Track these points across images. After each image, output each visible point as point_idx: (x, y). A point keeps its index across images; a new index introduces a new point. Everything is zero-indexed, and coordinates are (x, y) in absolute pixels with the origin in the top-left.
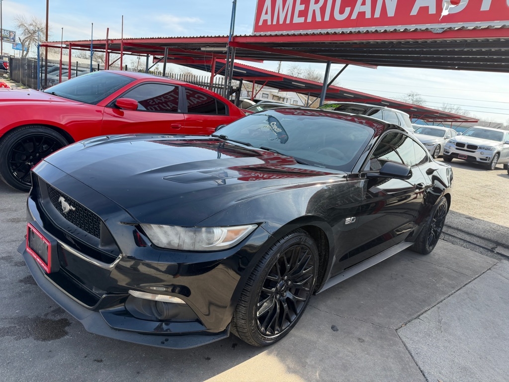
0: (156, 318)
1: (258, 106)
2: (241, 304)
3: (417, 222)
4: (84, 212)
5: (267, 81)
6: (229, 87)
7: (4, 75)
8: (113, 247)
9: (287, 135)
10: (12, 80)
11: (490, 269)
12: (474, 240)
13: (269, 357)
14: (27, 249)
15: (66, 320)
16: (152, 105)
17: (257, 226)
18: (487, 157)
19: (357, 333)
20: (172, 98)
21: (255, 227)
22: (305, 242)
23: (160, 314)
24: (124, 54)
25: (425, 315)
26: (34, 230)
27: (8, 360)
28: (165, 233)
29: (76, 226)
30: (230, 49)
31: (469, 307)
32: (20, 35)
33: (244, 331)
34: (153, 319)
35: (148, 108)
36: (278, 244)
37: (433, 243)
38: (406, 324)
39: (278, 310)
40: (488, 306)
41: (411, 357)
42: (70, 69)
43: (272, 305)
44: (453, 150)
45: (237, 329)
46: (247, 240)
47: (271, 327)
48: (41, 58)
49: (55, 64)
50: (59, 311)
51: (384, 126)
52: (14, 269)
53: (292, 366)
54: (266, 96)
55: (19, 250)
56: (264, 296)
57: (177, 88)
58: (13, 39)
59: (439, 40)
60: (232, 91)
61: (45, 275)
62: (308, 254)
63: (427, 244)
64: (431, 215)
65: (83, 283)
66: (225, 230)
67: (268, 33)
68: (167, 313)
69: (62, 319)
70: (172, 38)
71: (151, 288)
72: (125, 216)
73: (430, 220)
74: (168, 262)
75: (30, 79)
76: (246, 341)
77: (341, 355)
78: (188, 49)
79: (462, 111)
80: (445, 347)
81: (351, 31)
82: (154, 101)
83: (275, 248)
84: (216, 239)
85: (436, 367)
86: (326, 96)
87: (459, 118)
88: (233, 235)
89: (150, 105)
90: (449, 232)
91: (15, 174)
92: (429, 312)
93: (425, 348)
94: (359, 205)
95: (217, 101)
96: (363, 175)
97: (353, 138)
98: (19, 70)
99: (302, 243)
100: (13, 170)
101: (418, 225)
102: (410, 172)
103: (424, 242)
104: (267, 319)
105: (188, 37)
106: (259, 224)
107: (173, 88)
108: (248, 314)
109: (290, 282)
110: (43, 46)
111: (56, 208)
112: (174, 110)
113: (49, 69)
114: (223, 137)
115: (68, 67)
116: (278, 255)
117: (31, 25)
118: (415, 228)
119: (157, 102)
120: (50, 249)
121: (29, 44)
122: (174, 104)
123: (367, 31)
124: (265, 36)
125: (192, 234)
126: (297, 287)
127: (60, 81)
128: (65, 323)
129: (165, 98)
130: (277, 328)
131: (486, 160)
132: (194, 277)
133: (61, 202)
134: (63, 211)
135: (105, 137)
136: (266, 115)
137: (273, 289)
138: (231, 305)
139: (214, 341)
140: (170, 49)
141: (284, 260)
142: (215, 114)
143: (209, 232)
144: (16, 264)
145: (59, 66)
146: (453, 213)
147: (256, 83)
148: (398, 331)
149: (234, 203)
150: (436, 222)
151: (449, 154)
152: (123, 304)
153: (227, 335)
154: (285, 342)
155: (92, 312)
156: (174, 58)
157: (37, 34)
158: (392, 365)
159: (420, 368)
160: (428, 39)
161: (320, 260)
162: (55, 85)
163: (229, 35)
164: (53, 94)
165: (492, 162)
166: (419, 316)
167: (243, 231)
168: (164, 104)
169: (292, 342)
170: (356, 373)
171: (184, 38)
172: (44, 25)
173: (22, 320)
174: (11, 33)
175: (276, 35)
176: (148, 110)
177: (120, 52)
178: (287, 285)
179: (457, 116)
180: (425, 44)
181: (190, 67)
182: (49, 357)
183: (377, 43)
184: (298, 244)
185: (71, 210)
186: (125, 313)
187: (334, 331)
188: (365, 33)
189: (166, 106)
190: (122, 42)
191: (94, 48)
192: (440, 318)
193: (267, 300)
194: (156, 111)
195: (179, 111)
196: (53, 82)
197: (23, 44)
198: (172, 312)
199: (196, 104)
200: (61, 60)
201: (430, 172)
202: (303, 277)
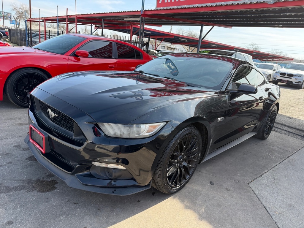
0: (109, 178)
1: (159, 53)
2: (157, 169)
3: (259, 120)
4: (63, 117)
5: (164, 38)
6: (142, 42)
7: (6, 40)
8: (82, 137)
9: (178, 70)
10: (11, 42)
11: (303, 147)
12: (293, 131)
13: (174, 200)
14: (30, 140)
15: (55, 181)
16: (96, 54)
17: (166, 123)
18: (299, 81)
19: (225, 186)
20: (108, 50)
21: (165, 124)
22: (194, 132)
23: (111, 176)
24: (77, 24)
25: (265, 175)
26: (34, 129)
27: (23, 204)
28: (112, 128)
29: (58, 126)
30: (142, 19)
31: (291, 170)
32: (14, 15)
33: (160, 185)
34: (107, 178)
35: (94, 56)
36: (179, 134)
37: (269, 133)
38: (254, 180)
39: (179, 173)
40: (303, 169)
41: (258, 199)
42: (45, 35)
43: (175, 170)
44: (279, 77)
45: (155, 183)
46: (160, 132)
47: (175, 182)
48: (27, 29)
49: (36, 32)
50: (51, 175)
51: (239, 62)
52: (22, 152)
53: (188, 205)
54: (164, 47)
55: (25, 141)
56: (170, 164)
57: (111, 43)
58: (10, 17)
59: (271, 9)
60: (144, 44)
61: (42, 155)
62: (196, 140)
63: (265, 133)
64: (268, 116)
65: (64, 159)
66: (147, 126)
67: (165, 8)
68: (114, 175)
69: (52, 180)
70: (106, 13)
71: (104, 160)
72: (88, 118)
73: (267, 119)
74: (115, 145)
75: (22, 42)
76: (161, 190)
77: (216, 198)
78: (116, 19)
79: (283, 54)
80: (278, 193)
81: (216, 5)
82: (97, 52)
83: (177, 136)
84: (142, 131)
85: (273, 204)
86: (201, 47)
87: (281, 58)
88: (152, 128)
89: (95, 54)
90: (277, 127)
91: (18, 97)
92: (267, 173)
93: (266, 194)
94: (226, 110)
95: (135, 50)
96: (228, 92)
97: (218, 71)
98: (15, 36)
99: (192, 133)
100: (17, 95)
101: (260, 122)
102: (256, 90)
103: (263, 132)
104: (172, 178)
105: (116, 12)
106: (167, 122)
107: (109, 43)
108: (161, 175)
109: (185, 156)
110: (28, 21)
111: (46, 115)
112: (110, 57)
113: (33, 35)
114: (141, 72)
115: (44, 33)
116: (179, 140)
117: (20, 8)
118: (258, 124)
119: (99, 52)
120: (44, 139)
121: (20, 20)
122: (110, 53)
123: (227, 4)
124: (164, 10)
125: (128, 128)
126: (189, 159)
127: (40, 42)
128: (54, 182)
129: (103, 49)
130: (178, 183)
131: (299, 83)
132: (130, 154)
133: (49, 112)
134: (50, 117)
135: (72, 73)
136: (165, 58)
137: (176, 160)
138: (152, 170)
139: (143, 190)
140: (105, 20)
141: (182, 143)
142: (134, 58)
143: (138, 127)
144: (23, 150)
145: (38, 33)
146: (280, 115)
147: (157, 40)
148: (249, 184)
149: (152, 110)
150: (270, 120)
151: (276, 80)
152: (89, 170)
153: (150, 187)
154: (183, 191)
155: (70, 175)
156: (107, 26)
157: (24, 14)
158: (247, 204)
159: (263, 205)
160: (265, 8)
161: (203, 143)
162: (37, 44)
163: (141, 10)
164: (38, 49)
165: (302, 84)
166: (262, 175)
167: (158, 126)
168: (103, 53)
169: (187, 191)
170: (226, 208)
171: (113, 13)
172: (28, 8)
173: (29, 181)
174: (9, 14)
175: (170, 9)
176: (93, 57)
177: (75, 23)
178: (184, 158)
179: (280, 57)
180: (262, 12)
181: (117, 31)
182: (47, 201)
183: (233, 11)
184: (190, 134)
185: (55, 117)
186: (90, 176)
187: (212, 184)
188: (225, 5)
189: (105, 54)
190: (76, 16)
191: (59, 21)
192: (274, 176)
193: (173, 167)
194: (99, 57)
195: (113, 57)
196: (36, 43)
197: (16, 20)
198: (118, 174)
199: (122, 53)
200: (40, 30)
201: (267, 90)
202: (193, 154)
